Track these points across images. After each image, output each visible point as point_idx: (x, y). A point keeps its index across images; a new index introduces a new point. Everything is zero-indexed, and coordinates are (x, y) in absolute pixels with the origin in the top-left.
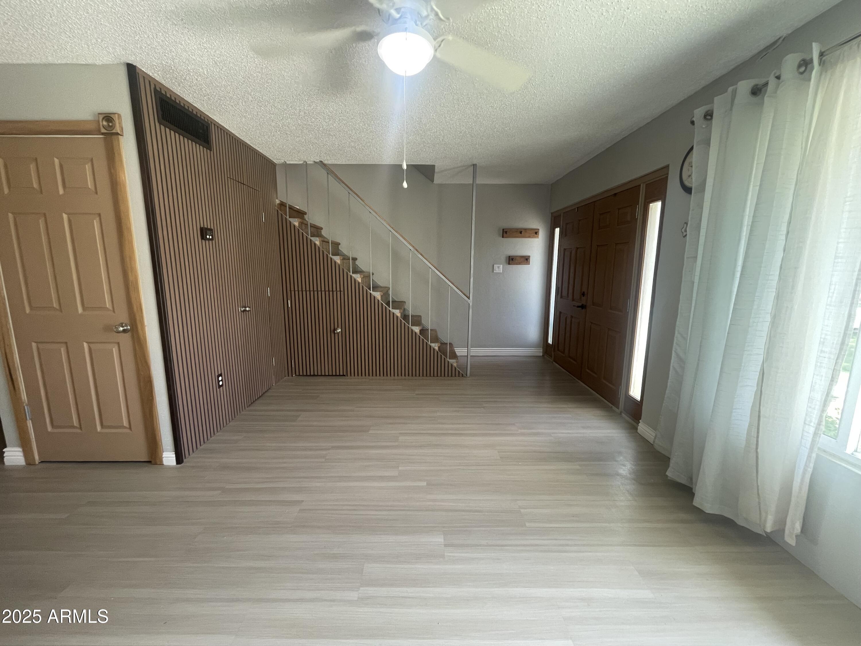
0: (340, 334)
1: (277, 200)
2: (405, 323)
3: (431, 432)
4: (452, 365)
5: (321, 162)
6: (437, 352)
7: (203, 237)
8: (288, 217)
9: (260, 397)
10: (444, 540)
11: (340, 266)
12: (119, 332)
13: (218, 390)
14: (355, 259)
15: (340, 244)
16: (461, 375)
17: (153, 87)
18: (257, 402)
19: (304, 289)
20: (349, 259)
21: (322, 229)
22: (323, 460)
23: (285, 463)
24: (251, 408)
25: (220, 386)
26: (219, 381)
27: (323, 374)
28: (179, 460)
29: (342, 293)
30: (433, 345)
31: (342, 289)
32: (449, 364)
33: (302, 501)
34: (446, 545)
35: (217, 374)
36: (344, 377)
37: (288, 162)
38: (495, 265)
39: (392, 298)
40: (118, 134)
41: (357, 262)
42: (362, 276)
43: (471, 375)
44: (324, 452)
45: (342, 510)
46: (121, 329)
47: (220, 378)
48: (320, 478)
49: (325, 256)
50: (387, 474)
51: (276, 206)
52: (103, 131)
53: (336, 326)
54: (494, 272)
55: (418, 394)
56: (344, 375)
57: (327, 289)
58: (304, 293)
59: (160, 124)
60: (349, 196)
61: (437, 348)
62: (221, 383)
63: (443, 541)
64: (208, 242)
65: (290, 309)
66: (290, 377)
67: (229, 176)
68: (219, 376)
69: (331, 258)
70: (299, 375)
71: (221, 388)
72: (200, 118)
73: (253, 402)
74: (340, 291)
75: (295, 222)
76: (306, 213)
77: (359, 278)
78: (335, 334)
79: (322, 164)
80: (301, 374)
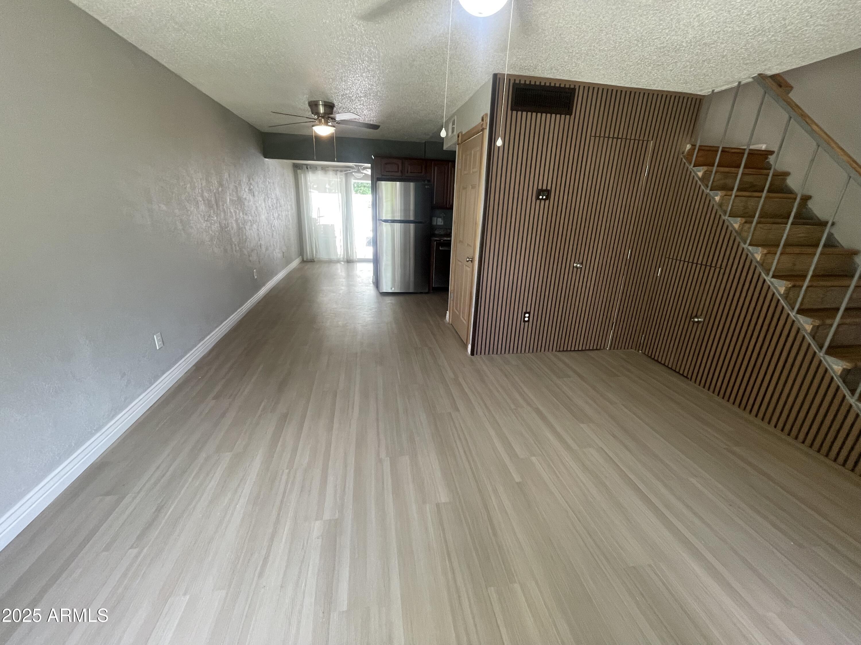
1: (689, 144)
2: (810, 345)
5: (761, 74)
7: (537, 198)
8: (692, 165)
10: (444, 503)
13: (522, 323)
17: (512, 82)
18: (571, 353)
19: (679, 258)
21: (790, 174)
23: (498, 391)
24: (558, 354)
25: (525, 321)
26: (525, 317)
27: (670, 366)
28: (472, 353)
29: (722, 271)
31: (723, 266)
34: (438, 505)
35: (524, 311)
37: (717, 90)
40: (484, 129)
47: (527, 315)
48: (489, 411)
49: (718, 216)
51: (683, 153)
52: (481, 128)
56: (686, 377)
57: (704, 262)
58: (678, 262)
59: (512, 110)
60: (789, 121)
62: (526, 319)
63: (443, 501)
64: (543, 202)
65: (658, 278)
66: (636, 352)
67: (593, 134)
68: (525, 313)
69: (724, 221)
70: (644, 354)
71: (527, 324)
72: (564, 88)
73: (582, 350)
74: (721, 268)
75: (699, 171)
76: (772, 153)
77: (758, 254)
78: (694, 322)
79: (761, 78)
80: (646, 353)
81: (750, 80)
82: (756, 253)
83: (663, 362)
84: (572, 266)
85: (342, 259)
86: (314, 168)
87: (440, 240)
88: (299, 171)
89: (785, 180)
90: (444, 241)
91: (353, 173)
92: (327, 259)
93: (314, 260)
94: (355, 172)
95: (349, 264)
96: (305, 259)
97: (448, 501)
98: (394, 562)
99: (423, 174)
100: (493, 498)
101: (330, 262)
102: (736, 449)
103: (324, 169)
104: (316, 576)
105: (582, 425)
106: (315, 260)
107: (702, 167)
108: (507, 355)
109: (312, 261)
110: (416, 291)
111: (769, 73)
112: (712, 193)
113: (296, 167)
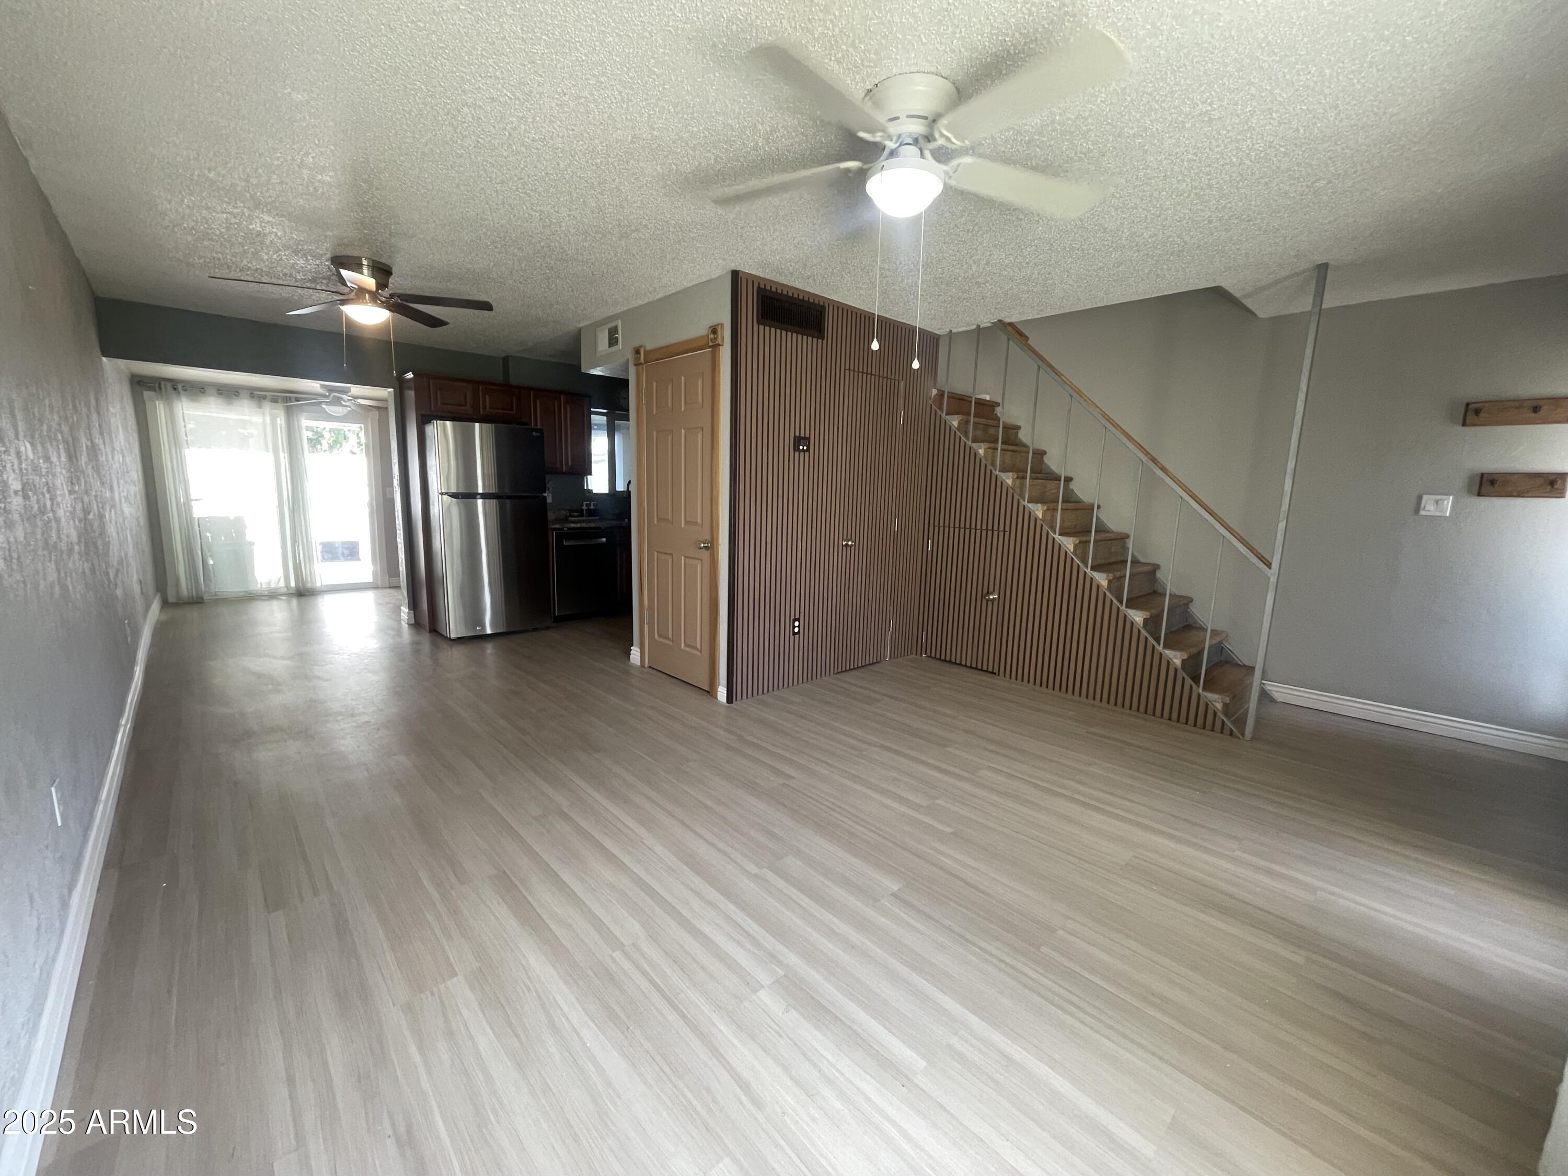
0: (996, 603)
1: (934, 390)
2: (1112, 600)
3: (1044, 784)
4: (1207, 705)
5: (1000, 321)
6: (1176, 670)
7: (796, 449)
8: (944, 413)
9: (862, 666)
10: (899, 890)
11: (1009, 489)
12: (701, 548)
13: (792, 637)
14: (1068, 480)
15: (1045, 453)
16: (1226, 731)
17: (756, 285)
18: (852, 672)
19: (952, 525)
20: (1060, 480)
21: (1018, 428)
22: (856, 753)
24: (839, 676)
25: (794, 633)
26: (794, 627)
27: (968, 664)
28: (730, 699)
29: (1007, 534)
30: (1168, 653)
31: (1007, 529)
32: (1201, 702)
33: (793, 778)
34: (894, 895)
35: (792, 618)
36: (994, 675)
37: (954, 331)
38: (1425, 497)
39: (1133, 556)
40: (719, 345)
41: (1072, 486)
42: (1045, 508)
43: (1254, 738)
44: (865, 746)
45: (820, 803)
46: (702, 545)
47: (797, 624)
49: (988, 470)
50: (911, 797)
51: (930, 398)
52: (711, 344)
53: (991, 589)
54: (1422, 513)
55: (1092, 733)
56: (993, 673)
57: (984, 527)
58: (952, 530)
59: (759, 323)
60: (1039, 371)
61: (1178, 662)
62: (796, 630)
63: (896, 889)
64: (802, 454)
65: (930, 554)
66: (918, 657)
67: (847, 368)
68: (795, 620)
69: (996, 476)
70: (930, 657)
71: (797, 636)
72: (813, 303)
73: (846, 670)
74: (1004, 531)
75: (954, 420)
76: (998, 404)
77: (1038, 511)
78: (988, 601)
79: (1001, 325)
80: (933, 655)
81: (989, 325)
82: (1037, 510)
83: (958, 662)
84: (840, 544)
85: (284, 590)
86: (197, 390)
87: (562, 529)
88: (147, 394)
89: (1017, 433)
90: (569, 529)
91: (324, 406)
92: (241, 594)
93: (202, 598)
94: (327, 403)
95: (303, 599)
96: (171, 598)
97: (901, 886)
98: (915, 978)
99: (514, 412)
100: (943, 859)
101: (251, 598)
102: (1093, 729)
103: (229, 393)
104: (842, 1054)
105: (947, 749)
106: (205, 598)
107: (956, 416)
108: (760, 697)
109: (197, 601)
110: (509, 630)
111: (1008, 320)
112: (974, 445)
113: (139, 384)
